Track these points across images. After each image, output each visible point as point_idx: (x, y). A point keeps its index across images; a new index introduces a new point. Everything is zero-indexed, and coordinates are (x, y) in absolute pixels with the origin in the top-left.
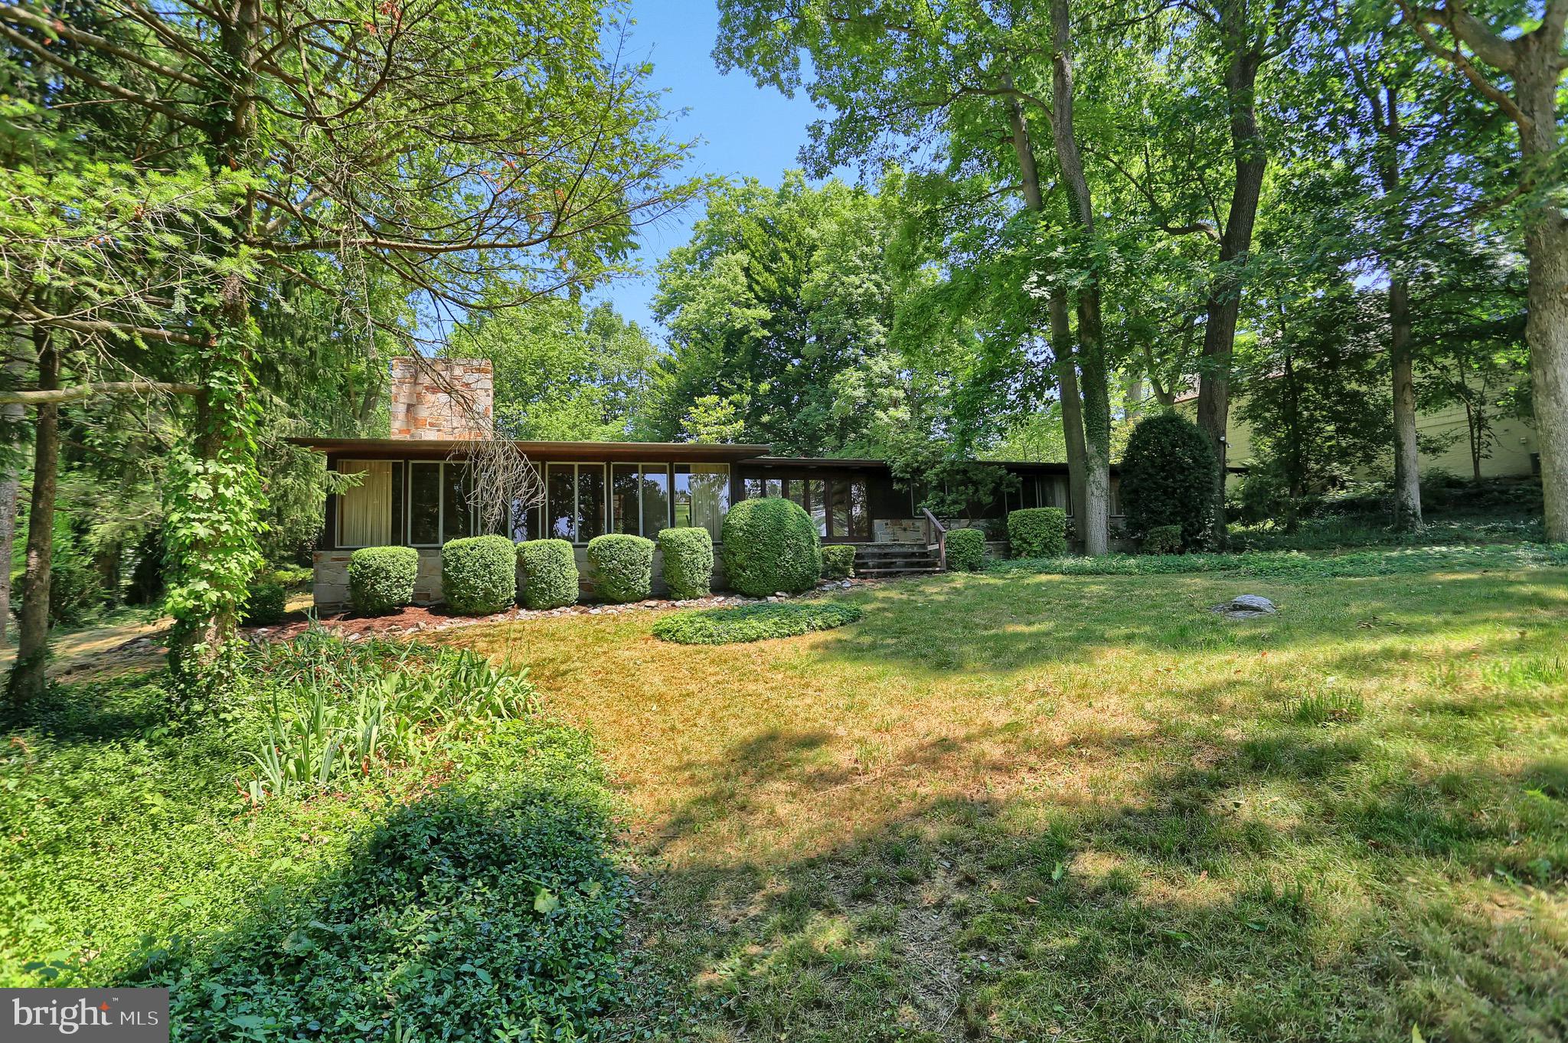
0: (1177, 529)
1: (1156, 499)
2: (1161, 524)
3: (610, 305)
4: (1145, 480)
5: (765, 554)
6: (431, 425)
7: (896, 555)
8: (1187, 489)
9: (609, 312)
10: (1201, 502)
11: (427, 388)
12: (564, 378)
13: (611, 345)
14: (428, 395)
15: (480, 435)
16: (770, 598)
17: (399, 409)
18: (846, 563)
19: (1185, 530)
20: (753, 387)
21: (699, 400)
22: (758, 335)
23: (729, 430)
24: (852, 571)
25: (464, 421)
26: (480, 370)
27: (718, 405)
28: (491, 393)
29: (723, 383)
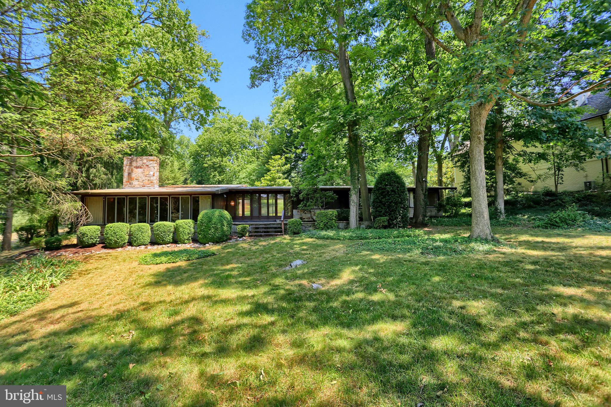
0: (386, 218)
2: (380, 216)
3: (259, 118)
6: (136, 179)
7: (271, 228)
8: (390, 203)
9: (258, 121)
10: (396, 207)
11: (135, 167)
12: (237, 147)
13: (258, 134)
14: (135, 169)
15: (152, 182)
16: (207, 245)
17: (126, 174)
18: (244, 232)
19: (390, 219)
20: (295, 151)
21: (273, 157)
22: (296, 131)
23: (283, 168)
24: (247, 234)
25: (147, 178)
26: (152, 160)
27: (280, 159)
28: (156, 168)
29: (285, 150)
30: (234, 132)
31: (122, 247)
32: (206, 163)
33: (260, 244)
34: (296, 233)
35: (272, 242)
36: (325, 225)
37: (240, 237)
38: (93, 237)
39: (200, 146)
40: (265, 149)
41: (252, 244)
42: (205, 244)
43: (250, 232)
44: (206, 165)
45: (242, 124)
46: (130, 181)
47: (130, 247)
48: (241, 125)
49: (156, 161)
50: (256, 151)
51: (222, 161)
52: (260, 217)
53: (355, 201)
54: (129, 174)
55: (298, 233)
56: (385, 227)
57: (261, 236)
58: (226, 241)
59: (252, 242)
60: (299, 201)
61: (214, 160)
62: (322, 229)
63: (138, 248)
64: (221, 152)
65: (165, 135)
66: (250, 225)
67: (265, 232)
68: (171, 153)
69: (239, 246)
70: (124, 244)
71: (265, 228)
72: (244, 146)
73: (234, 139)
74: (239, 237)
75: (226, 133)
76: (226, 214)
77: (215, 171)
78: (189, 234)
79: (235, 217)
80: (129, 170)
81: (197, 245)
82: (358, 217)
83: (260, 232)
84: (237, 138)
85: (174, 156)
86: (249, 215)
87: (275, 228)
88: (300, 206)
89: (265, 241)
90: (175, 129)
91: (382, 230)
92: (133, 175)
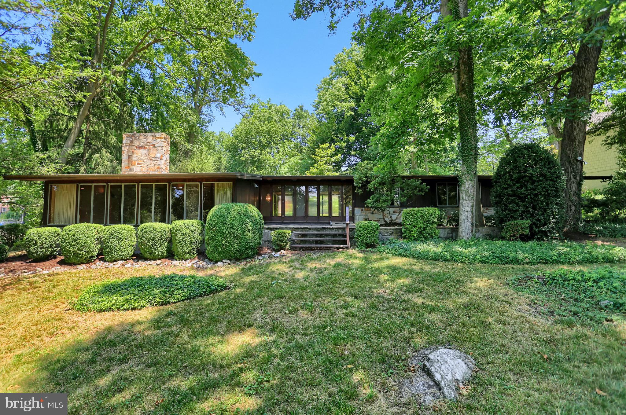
0: (527, 223)
1: (513, 201)
2: (516, 219)
3: (302, 107)
4: (506, 189)
5: (217, 238)
6: (138, 164)
7: (327, 235)
8: (536, 195)
9: (301, 109)
10: (547, 204)
11: (136, 147)
12: (278, 138)
13: (302, 124)
14: (137, 151)
15: (158, 168)
16: (220, 264)
17: (124, 157)
18: (282, 241)
19: (534, 223)
20: (348, 139)
21: (320, 146)
22: (348, 114)
23: (333, 159)
24: (288, 246)
25: (152, 162)
26: (159, 138)
27: (329, 147)
28: (164, 148)
29: (335, 137)
30: (275, 121)
31: (88, 262)
32: (243, 157)
33: (311, 265)
34: (370, 246)
35: (332, 263)
36: (420, 232)
37: (277, 251)
38: (45, 246)
39: (236, 138)
40: (311, 137)
41: (297, 264)
42: (216, 262)
43: (293, 242)
44: (243, 159)
45: (283, 112)
46: (131, 166)
47: (99, 263)
48: (282, 114)
49: (166, 139)
50: (299, 144)
51: (261, 154)
52: (306, 218)
53: (471, 192)
54: (130, 157)
55: (373, 246)
56: (525, 238)
57: (310, 249)
58: (252, 257)
59: (297, 260)
60: (367, 194)
61: (252, 153)
62: (416, 239)
63: (111, 264)
64: (260, 144)
65: (192, 118)
66: (293, 230)
67: (316, 242)
68: (201, 141)
69: (273, 268)
70: (91, 257)
71: (317, 236)
72: (285, 137)
73: (274, 128)
74: (274, 250)
75: (266, 123)
76: (253, 210)
77: (253, 166)
78: (191, 243)
79: (269, 218)
80: (128, 151)
81: (204, 263)
82: (474, 219)
83: (309, 242)
84: (279, 128)
85: (203, 145)
86: (292, 215)
87: (334, 236)
88: (369, 201)
89: (319, 259)
90: (206, 115)
91: (518, 243)
92: (135, 158)
